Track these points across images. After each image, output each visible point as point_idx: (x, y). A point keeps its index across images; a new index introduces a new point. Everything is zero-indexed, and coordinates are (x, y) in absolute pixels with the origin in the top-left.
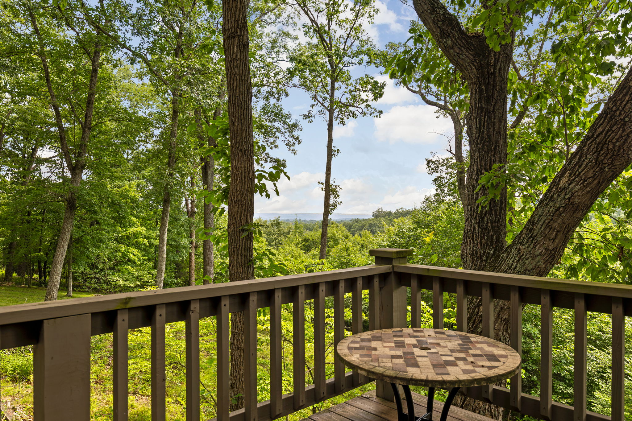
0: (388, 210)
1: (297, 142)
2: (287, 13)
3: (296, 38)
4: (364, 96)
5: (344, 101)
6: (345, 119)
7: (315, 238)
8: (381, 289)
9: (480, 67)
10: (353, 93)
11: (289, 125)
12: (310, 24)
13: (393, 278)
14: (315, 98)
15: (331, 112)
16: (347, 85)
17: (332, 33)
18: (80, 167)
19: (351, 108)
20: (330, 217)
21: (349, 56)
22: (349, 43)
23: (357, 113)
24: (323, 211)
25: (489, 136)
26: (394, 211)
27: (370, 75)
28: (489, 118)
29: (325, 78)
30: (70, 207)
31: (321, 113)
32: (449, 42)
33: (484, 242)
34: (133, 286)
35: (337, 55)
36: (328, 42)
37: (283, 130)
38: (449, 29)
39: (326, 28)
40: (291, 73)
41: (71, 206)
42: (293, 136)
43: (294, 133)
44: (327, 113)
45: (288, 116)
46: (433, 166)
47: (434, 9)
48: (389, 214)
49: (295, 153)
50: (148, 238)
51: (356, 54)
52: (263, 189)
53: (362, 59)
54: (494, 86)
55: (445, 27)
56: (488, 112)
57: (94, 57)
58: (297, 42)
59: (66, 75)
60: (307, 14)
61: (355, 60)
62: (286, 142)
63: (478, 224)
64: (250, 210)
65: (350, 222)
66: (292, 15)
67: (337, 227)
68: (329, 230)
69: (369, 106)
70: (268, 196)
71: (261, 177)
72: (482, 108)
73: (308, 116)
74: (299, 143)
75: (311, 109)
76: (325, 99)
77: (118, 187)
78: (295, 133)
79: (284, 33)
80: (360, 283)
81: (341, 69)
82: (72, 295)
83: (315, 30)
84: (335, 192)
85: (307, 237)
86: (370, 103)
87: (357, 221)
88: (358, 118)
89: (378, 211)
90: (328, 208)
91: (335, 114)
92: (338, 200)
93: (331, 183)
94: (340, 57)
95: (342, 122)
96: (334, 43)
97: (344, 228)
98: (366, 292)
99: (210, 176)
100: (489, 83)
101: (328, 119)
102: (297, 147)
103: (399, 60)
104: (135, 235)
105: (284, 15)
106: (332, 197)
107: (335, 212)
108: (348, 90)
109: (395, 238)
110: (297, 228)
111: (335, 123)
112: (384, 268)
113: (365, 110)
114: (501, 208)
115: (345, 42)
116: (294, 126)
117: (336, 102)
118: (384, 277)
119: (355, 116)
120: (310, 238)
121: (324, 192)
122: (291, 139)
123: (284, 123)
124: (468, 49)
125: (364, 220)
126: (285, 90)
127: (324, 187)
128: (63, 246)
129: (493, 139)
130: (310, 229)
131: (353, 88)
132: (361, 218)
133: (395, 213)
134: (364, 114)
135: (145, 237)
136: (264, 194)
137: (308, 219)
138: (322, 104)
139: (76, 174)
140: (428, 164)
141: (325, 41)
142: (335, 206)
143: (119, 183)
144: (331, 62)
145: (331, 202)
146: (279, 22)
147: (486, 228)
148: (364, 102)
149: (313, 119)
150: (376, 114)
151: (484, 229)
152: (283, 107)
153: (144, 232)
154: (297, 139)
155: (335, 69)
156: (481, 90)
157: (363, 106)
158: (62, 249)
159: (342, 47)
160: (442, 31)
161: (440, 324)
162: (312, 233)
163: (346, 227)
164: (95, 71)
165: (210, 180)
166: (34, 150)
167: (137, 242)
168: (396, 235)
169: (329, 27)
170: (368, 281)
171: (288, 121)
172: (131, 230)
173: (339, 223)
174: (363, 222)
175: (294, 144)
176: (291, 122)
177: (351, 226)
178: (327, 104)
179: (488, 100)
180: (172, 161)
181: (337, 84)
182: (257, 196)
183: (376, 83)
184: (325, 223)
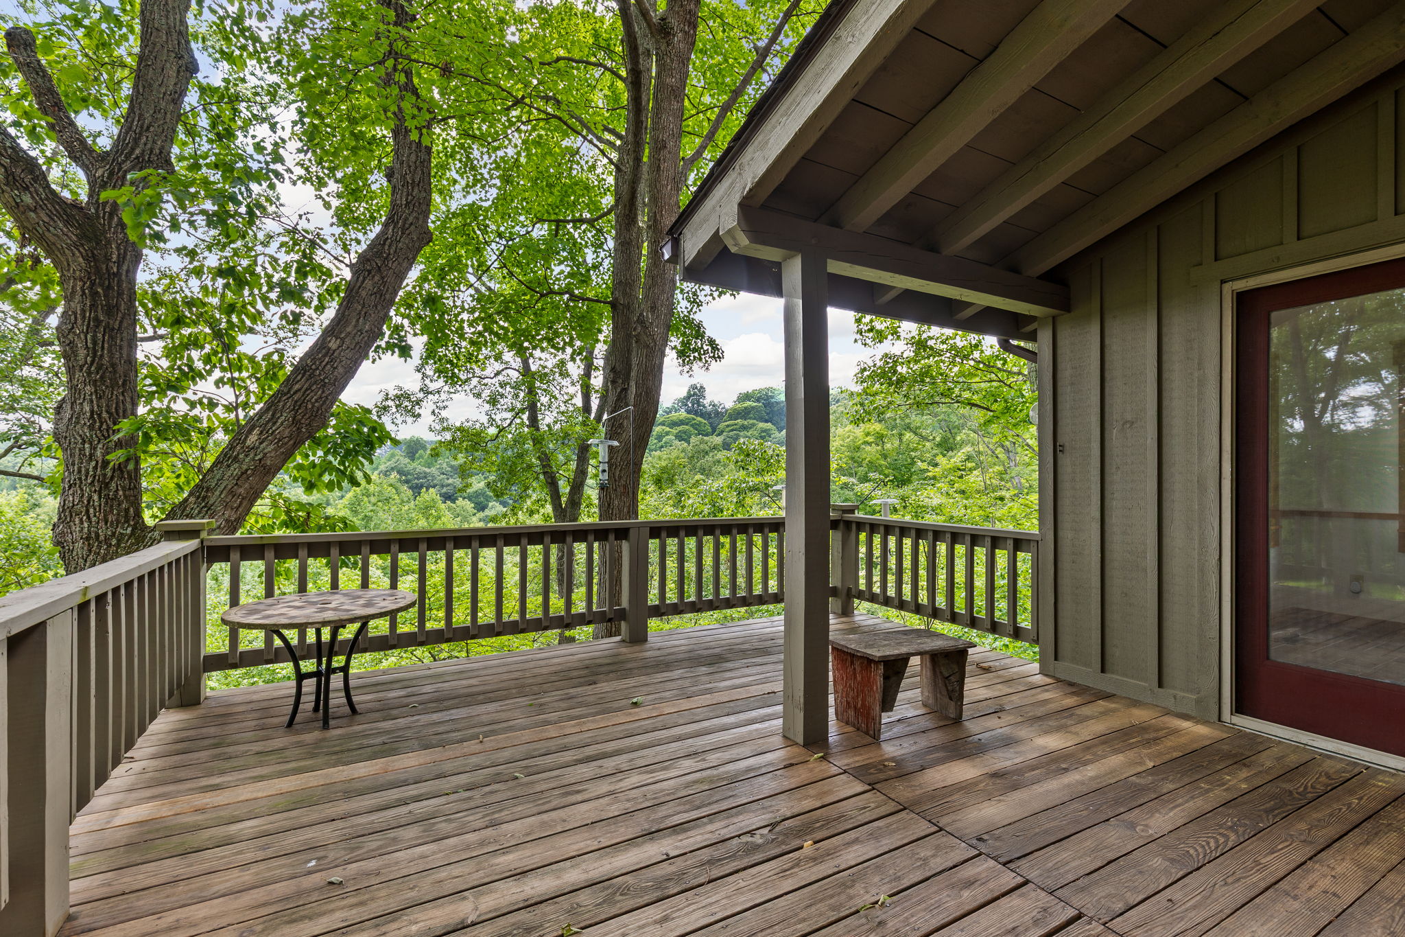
9: (92, 259)
55: (17, 171)
63: (98, 492)
72: (97, 320)
100: (109, 287)
129: (120, 369)
156: (94, 293)
160: (10, 174)
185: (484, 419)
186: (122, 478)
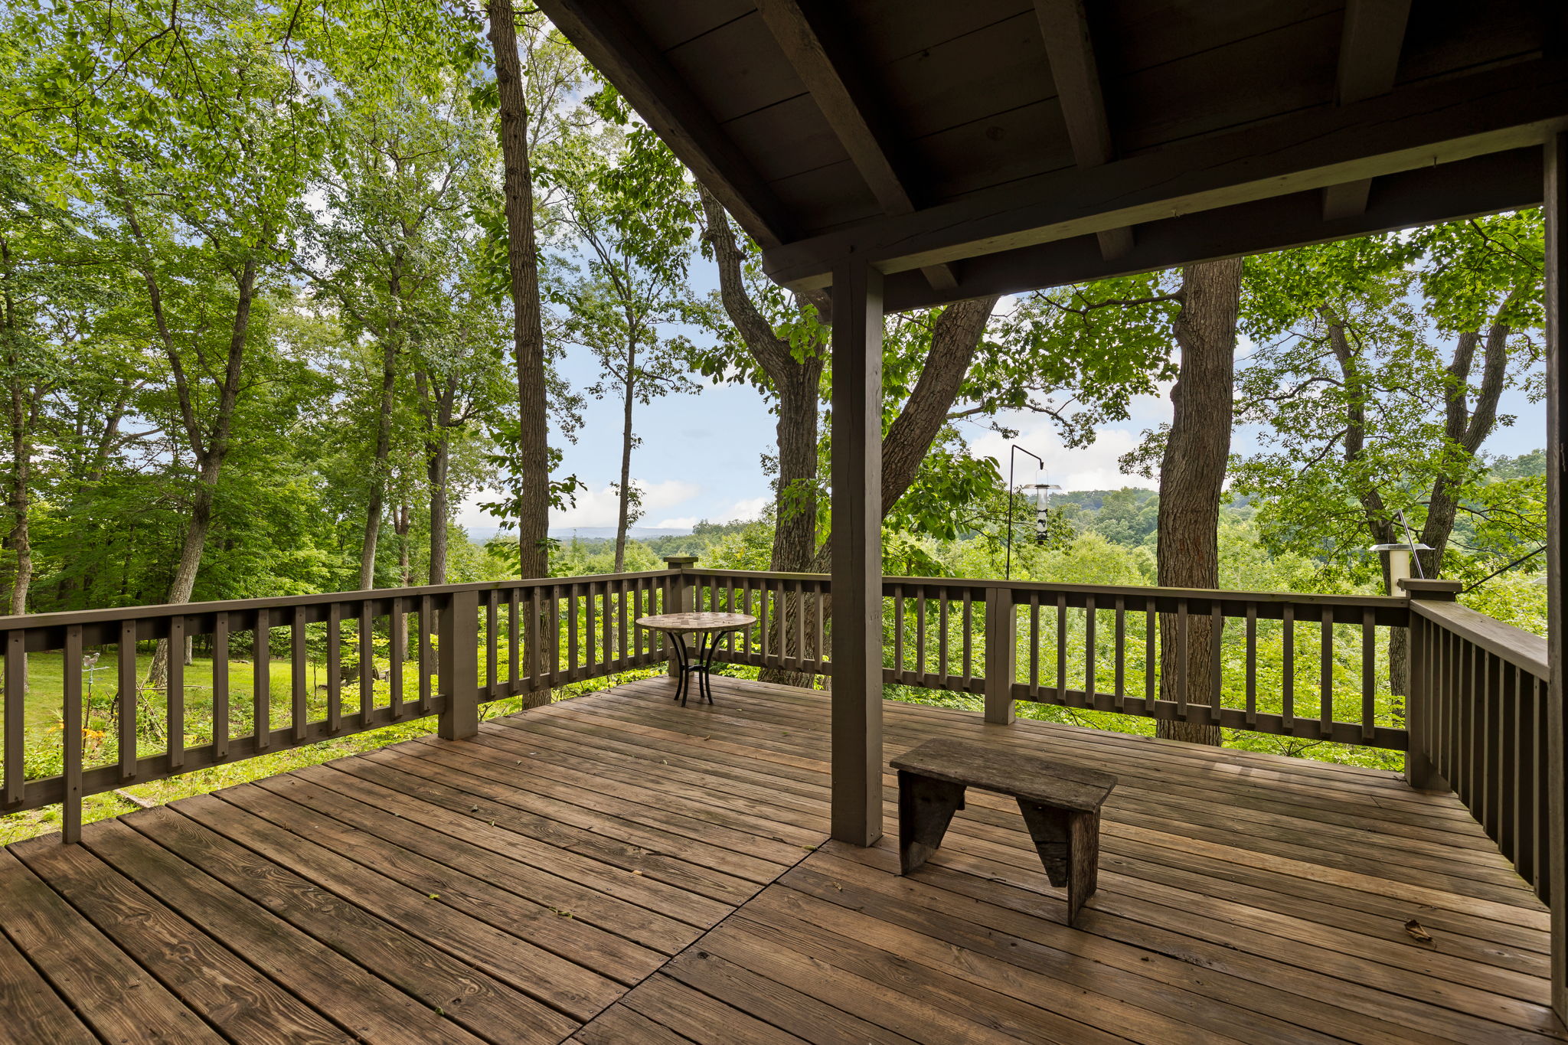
0: (716, 523)
1: (578, 425)
2: (563, 231)
3: (577, 269)
4: (676, 365)
5: (648, 369)
6: (650, 396)
7: (604, 565)
8: (672, 588)
9: (790, 376)
10: (661, 360)
11: (567, 399)
12: (599, 261)
13: (681, 580)
14: (606, 363)
15: (630, 385)
16: (652, 348)
17: (631, 274)
18: (217, 453)
19: (658, 382)
20: (628, 532)
21: (655, 310)
22: (655, 291)
23: (666, 388)
24: (617, 525)
25: (798, 449)
26: (724, 524)
27: (686, 336)
28: (798, 429)
29: (621, 336)
30: (200, 518)
31: (615, 387)
32: (759, 347)
33: (791, 557)
34: (317, 639)
35: (638, 308)
36: (626, 286)
37: (557, 406)
38: (759, 333)
39: (623, 268)
40: (572, 327)
41: (202, 515)
42: (573, 416)
43: (573, 411)
44: (624, 387)
45: (564, 386)
46: (769, 465)
47: (743, 310)
48: (717, 529)
49: (575, 441)
50: (330, 566)
51: (666, 307)
52: (556, 501)
53: (673, 316)
54: (803, 397)
55: (754, 330)
56: (797, 423)
57: (244, 280)
58: (578, 275)
59: (185, 300)
60: (594, 245)
61: (664, 316)
62: (562, 424)
63: (786, 538)
64: (544, 524)
65: (659, 542)
66: (570, 235)
67: (640, 548)
68: (627, 553)
69: (684, 379)
70: (563, 508)
71: (555, 489)
72: (791, 418)
73: (596, 390)
74: (582, 426)
75: (600, 380)
76: (620, 367)
77: (275, 485)
78: (577, 412)
79: (559, 260)
80: (654, 582)
81: (644, 327)
82: (191, 662)
83: (606, 269)
84: (634, 496)
85: (593, 563)
86: (685, 374)
87: (669, 539)
88: (668, 395)
89: (701, 524)
90: (624, 522)
91: (635, 390)
92: (640, 509)
93: (630, 484)
94: (643, 310)
95: (646, 400)
96: (634, 288)
97: (649, 550)
98: (659, 591)
99: (440, 472)
100: (798, 394)
101: (625, 396)
102: (578, 432)
103: (708, 358)
104: (306, 562)
105: (559, 235)
106: (631, 504)
107: (635, 525)
108: (653, 356)
109: (722, 562)
110: (576, 550)
111: (635, 402)
112: (675, 571)
113: (678, 384)
114: (808, 522)
115: (650, 290)
116: (574, 401)
117: (637, 371)
118: (674, 578)
119: (663, 392)
120: (597, 565)
121: (619, 497)
122: (569, 420)
123: (559, 395)
124: (778, 355)
125: (680, 538)
126: (560, 348)
127: (619, 490)
128: (186, 580)
129: (802, 451)
130: (595, 552)
131: (660, 354)
132: (675, 535)
133: (727, 527)
134: (678, 389)
135: (324, 565)
136: (559, 506)
137: (592, 537)
138: (617, 374)
139: (211, 464)
140: (764, 461)
141: (621, 285)
142: (635, 518)
143: (278, 478)
144: (629, 316)
145: (630, 511)
146: (550, 245)
147: (794, 543)
148: (677, 372)
149: (603, 394)
150: (694, 389)
151: (792, 544)
152: (557, 371)
153: (323, 558)
154: (579, 420)
155: (636, 326)
156: (790, 400)
157: (675, 378)
158: (184, 586)
159: (645, 296)
160: (751, 334)
161: (716, 608)
162: (600, 558)
163: (653, 548)
164: (244, 302)
165: (441, 477)
166: (113, 420)
167: (308, 573)
168: (725, 559)
169: (627, 267)
170: (661, 580)
171: (565, 393)
172: (301, 554)
173: (642, 542)
174: (678, 541)
175: (573, 427)
176: (571, 393)
177: (661, 547)
178: (623, 374)
179: (798, 409)
180: (381, 447)
181: (637, 346)
182: (551, 509)
183: (693, 349)
184: (621, 543)
185: (1285, 452)
186: (798, 528)
